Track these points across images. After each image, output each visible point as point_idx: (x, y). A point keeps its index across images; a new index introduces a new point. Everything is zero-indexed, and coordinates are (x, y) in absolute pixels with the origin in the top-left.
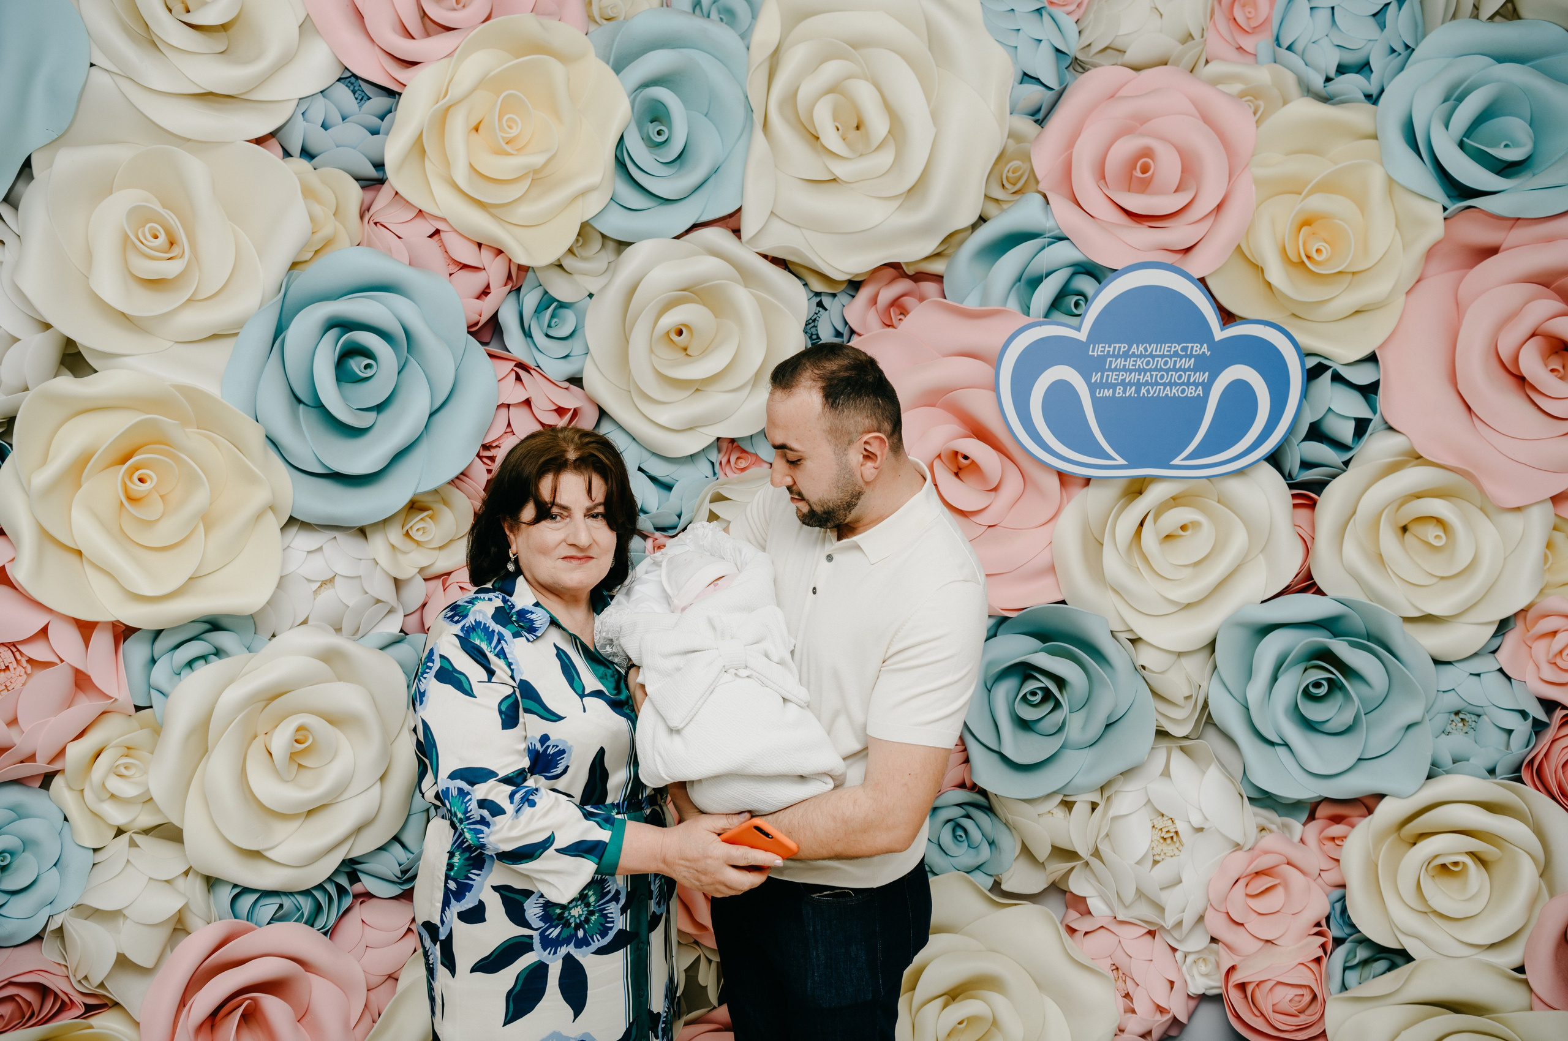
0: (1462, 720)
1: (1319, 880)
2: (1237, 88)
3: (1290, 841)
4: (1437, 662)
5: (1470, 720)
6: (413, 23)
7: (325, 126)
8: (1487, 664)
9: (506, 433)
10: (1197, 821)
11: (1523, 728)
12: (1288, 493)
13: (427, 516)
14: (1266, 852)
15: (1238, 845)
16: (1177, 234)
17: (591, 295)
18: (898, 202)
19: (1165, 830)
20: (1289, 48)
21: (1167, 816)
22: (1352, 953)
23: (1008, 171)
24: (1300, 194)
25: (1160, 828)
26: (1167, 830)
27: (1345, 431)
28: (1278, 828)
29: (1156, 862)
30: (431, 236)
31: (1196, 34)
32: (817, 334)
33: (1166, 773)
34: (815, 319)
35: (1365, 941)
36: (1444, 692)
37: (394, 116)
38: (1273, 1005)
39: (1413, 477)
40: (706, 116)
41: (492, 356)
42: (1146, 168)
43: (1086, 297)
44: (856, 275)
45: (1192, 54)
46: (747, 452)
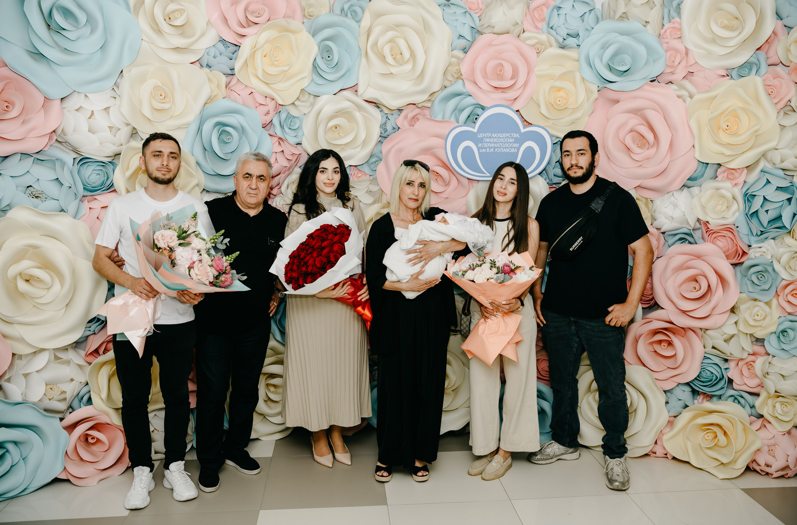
2: (534, 42)
6: (244, 22)
7: (214, 57)
12: (548, 186)
16: (511, 94)
17: (305, 114)
18: (413, 82)
20: (551, 28)
23: (455, 70)
24: (554, 80)
30: (249, 94)
31: (519, 22)
32: (386, 128)
34: (386, 123)
37: (238, 53)
38: (542, 368)
40: (345, 50)
41: (270, 135)
42: (501, 70)
43: (479, 116)
44: (400, 108)
45: (518, 30)
46: (361, 171)
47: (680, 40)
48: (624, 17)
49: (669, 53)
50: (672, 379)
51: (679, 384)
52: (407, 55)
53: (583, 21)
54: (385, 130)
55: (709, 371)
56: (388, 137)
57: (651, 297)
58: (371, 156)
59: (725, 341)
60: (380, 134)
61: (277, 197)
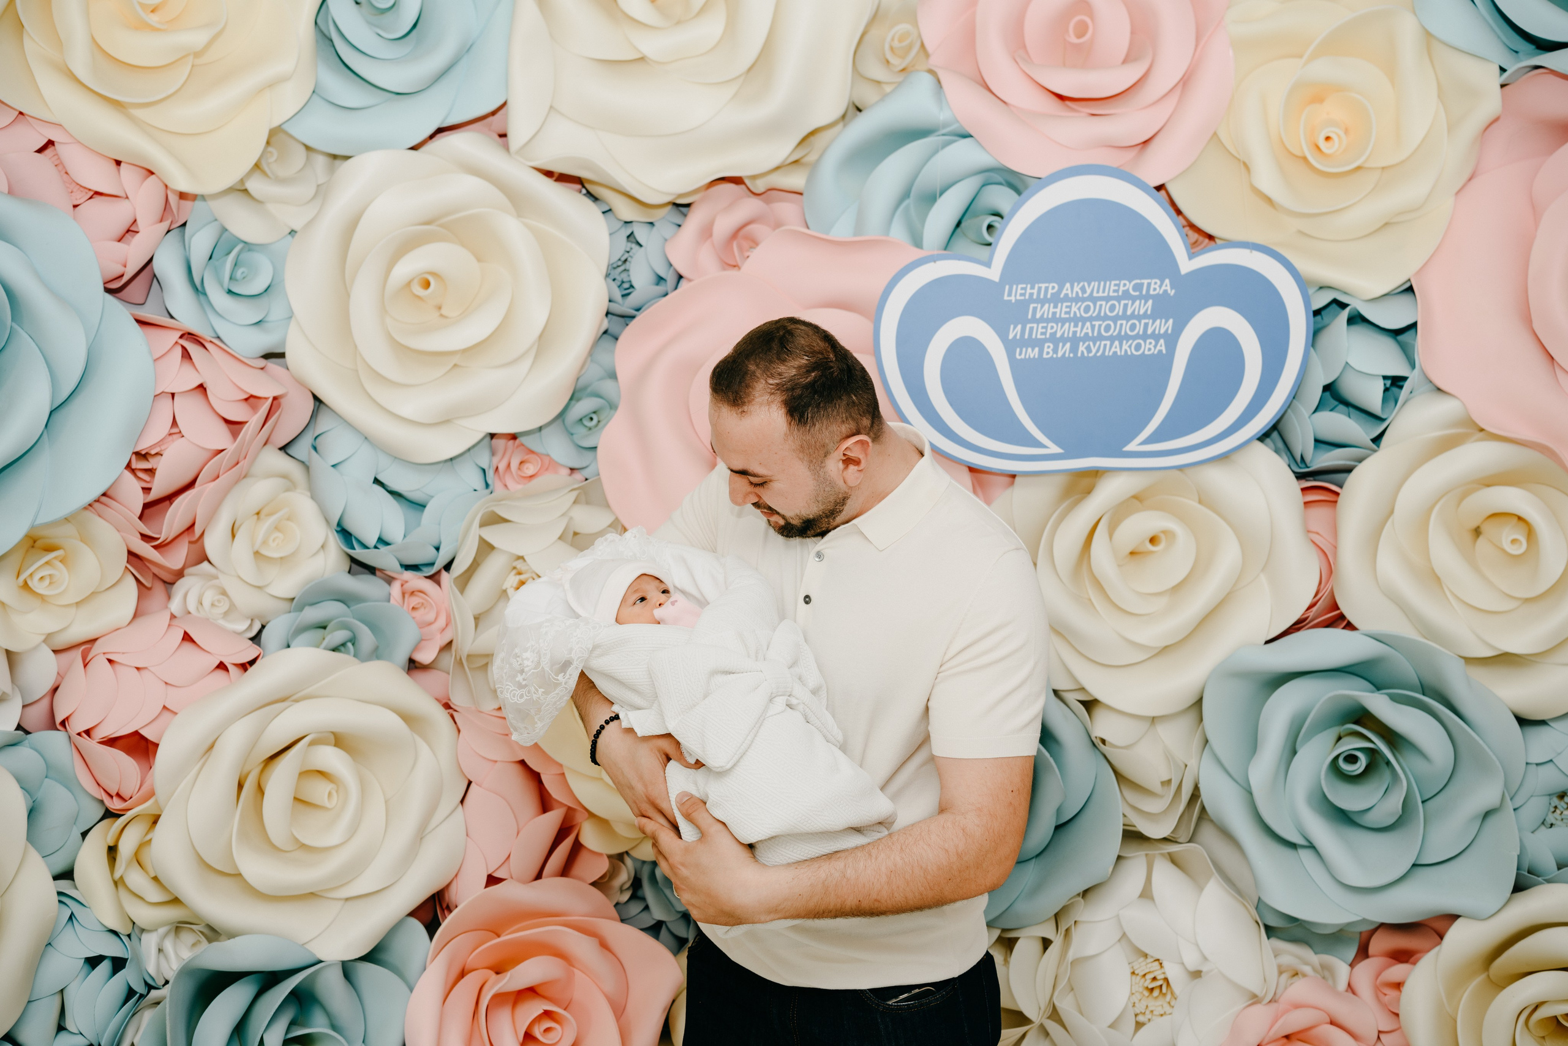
3: (1333, 989)
4: (1522, 721)
9: (170, 434)
10: (1192, 961)
12: (1296, 486)
13: (55, 558)
14: (1297, 1006)
15: (1255, 996)
16: (1127, 123)
17: (293, 233)
18: (731, 91)
19: (1149, 977)
21: (1152, 957)
23: (893, 39)
24: (1300, 56)
25: (1143, 973)
26: (1151, 976)
27: (1372, 395)
28: (1314, 969)
29: (1139, 1025)
30: (40, 150)
32: (630, 281)
33: (1146, 894)
34: (626, 261)
36: (1536, 765)
39: (1471, 457)
41: (141, 322)
42: (1082, 29)
43: (1001, 216)
44: (681, 195)
46: (532, 452)
54: (626, 285)
56: (641, 317)
58: (574, 397)
60: (604, 305)
61: (183, 576)
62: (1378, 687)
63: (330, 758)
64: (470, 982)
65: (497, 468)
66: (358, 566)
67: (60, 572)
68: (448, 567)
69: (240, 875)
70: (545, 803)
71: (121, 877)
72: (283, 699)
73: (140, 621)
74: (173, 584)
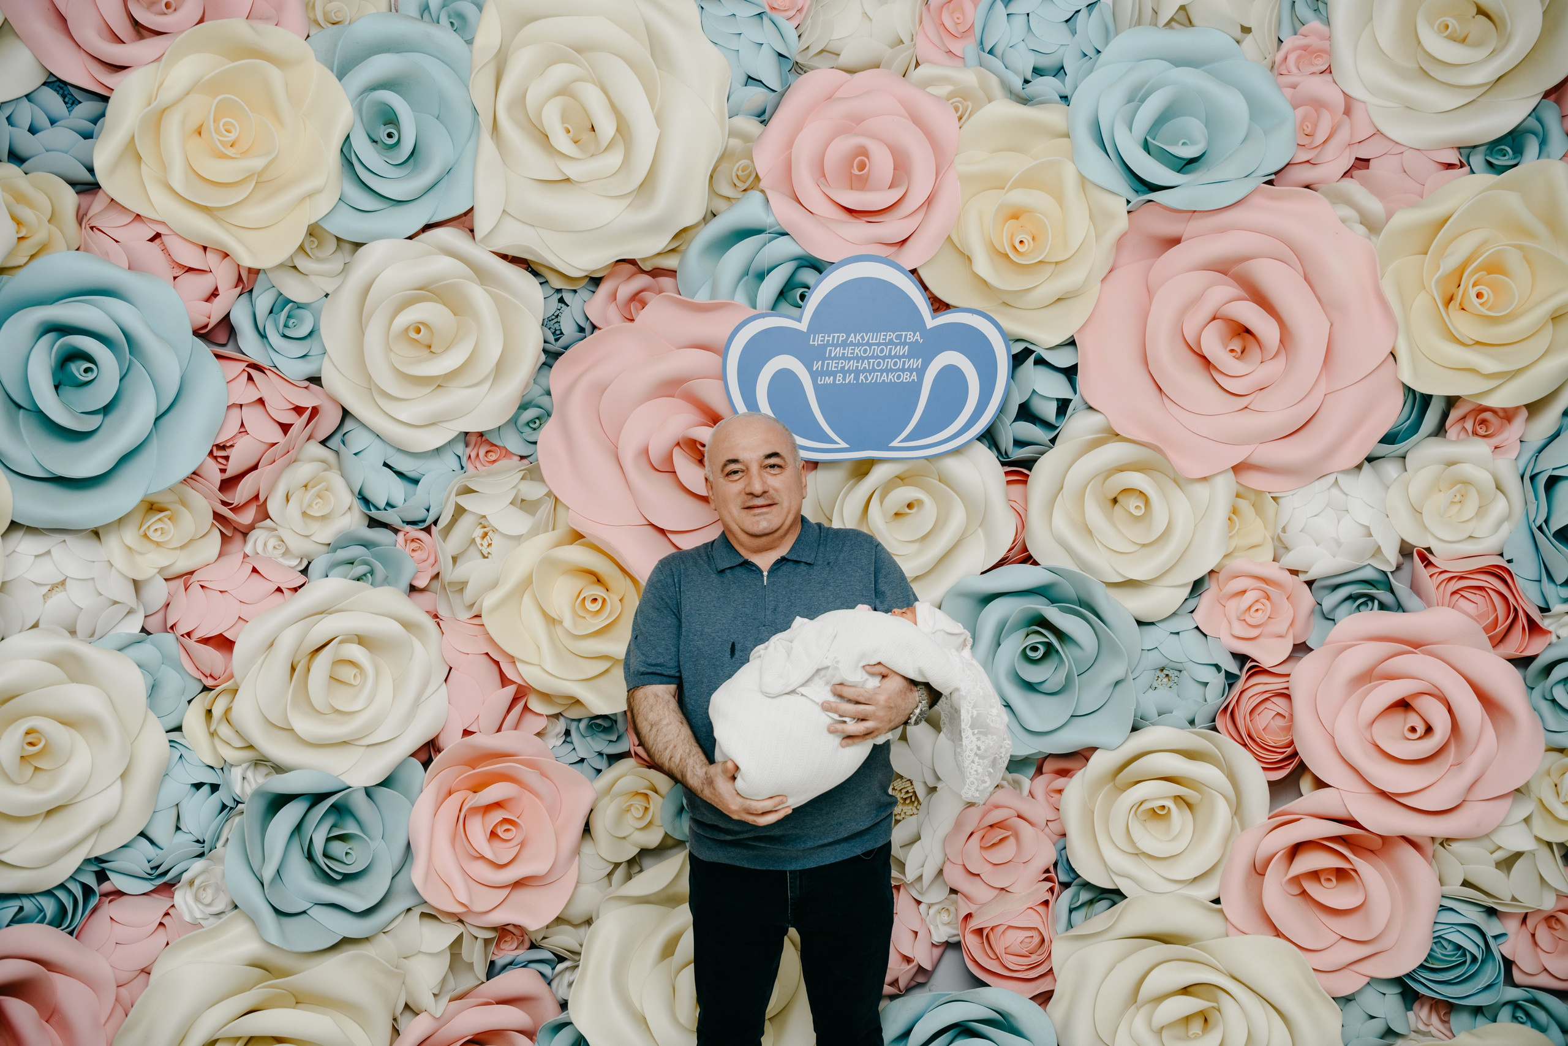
0: (1167, 675)
1: (1047, 829)
2: (945, 90)
3: (1020, 795)
4: (1140, 623)
5: (1173, 676)
6: (122, 28)
7: (33, 130)
8: (1185, 623)
9: (240, 432)
10: (930, 781)
11: (1217, 681)
12: (1001, 470)
13: (164, 516)
16: (892, 228)
17: (327, 295)
18: (626, 202)
19: (904, 791)
20: (991, 53)
21: (905, 778)
22: (1076, 895)
23: (738, 169)
24: (1004, 189)
25: (900, 789)
26: (906, 790)
27: (1049, 411)
28: (1011, 785)
30: (152, 240)
31: (906, 39)
32: (561, 330)
33: (902, 738)
34: (558, 315)
35: (1087, 885)
36: (1148, 650)
37: (105, 120)
38: (1005, 948)
39: (1113, 452)
40: (437, 119)
41: (218, 356)
42: (862, 166)
43: (809, 288)
44: (594, 271)
45: (902, 57)
46: (496, 446)
47: (1327, 77)
48: (1184, 18)
49: (1301, 111)
50: (1354, 967)
51: (1372, 978)
52: (607, 128)
53: (1074, 33)
54: (558, 332)
55: (1450, 942)
56: (567, 352)
57: (1289, 750)
58: (524, 407)
59: (1499, 865)
60: (541, 345)
61: (255, 529)
62: (1053, 601)
63: (355, 652)
64: (455, 800)
65: (470, 456)
66: (374, 523)
67: (168, 525)
68: (435, 523)
69: (293, 730)
70: (504, 681)
71: (215, 730)
72: (323, 611)
73: (222, 559)
74: (248, 534)
